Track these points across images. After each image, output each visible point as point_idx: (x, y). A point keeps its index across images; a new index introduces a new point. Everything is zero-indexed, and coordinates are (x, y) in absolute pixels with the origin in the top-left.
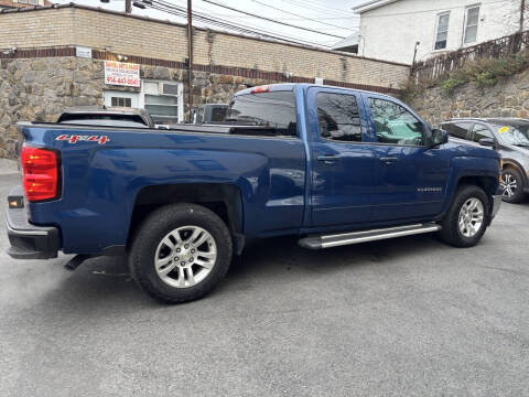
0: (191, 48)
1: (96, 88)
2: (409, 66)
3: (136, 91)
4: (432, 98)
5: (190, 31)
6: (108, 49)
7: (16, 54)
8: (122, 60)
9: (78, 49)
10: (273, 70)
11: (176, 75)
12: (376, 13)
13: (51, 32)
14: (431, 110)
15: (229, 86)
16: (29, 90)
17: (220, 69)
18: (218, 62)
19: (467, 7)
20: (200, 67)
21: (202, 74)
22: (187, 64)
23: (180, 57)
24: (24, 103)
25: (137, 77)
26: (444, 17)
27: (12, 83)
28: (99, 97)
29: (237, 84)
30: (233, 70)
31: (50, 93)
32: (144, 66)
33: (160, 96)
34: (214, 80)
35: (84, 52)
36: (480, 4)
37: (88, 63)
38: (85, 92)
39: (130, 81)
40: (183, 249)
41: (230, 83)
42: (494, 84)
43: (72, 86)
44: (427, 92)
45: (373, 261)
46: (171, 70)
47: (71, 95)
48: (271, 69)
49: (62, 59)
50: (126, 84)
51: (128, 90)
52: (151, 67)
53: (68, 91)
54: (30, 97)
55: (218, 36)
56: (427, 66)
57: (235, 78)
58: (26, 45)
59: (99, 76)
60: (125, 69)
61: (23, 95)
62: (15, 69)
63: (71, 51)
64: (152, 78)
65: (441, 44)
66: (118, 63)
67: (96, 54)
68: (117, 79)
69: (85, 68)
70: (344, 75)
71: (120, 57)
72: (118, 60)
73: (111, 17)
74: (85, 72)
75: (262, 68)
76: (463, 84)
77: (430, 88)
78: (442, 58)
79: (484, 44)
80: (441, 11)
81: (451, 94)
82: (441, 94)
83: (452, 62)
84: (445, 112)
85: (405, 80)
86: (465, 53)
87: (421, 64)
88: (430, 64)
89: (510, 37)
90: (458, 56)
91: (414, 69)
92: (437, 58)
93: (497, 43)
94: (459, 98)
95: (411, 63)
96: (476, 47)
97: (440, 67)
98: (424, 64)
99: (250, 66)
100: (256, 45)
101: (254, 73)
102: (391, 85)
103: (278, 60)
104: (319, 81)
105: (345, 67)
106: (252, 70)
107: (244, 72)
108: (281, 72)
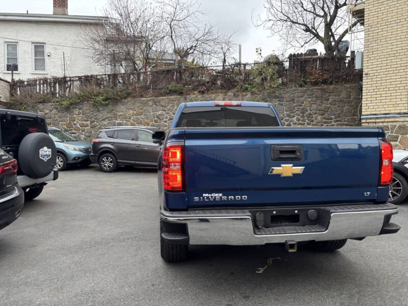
2: (9, 82)
4: (47, 111)
19: (33, 43)
26: (12, 46)
36: (45, 43)
42: (107, 105)
44: (41, 106)
56: (29, 85)
76: (79, 103)
77: (40, 102)
78: (45, 81)
79: (88, 76)
80: (8, 40)
81: (67, 109)
82: (56, 108)
83: (57, 85)
84: (64, 123)
85: (8, 94)
86: (70, 80)
87: (22, 82)
88: (32, 83)
89: (109, 75)
90: (63, 81)
91: (14, 85)
92: (40, 80)
93: (98, 77)
94: (77, 112)
95: (10, 80)
96: (80, 78)
97: (44, 87)
98: (26, 83)
102: (0, 97)
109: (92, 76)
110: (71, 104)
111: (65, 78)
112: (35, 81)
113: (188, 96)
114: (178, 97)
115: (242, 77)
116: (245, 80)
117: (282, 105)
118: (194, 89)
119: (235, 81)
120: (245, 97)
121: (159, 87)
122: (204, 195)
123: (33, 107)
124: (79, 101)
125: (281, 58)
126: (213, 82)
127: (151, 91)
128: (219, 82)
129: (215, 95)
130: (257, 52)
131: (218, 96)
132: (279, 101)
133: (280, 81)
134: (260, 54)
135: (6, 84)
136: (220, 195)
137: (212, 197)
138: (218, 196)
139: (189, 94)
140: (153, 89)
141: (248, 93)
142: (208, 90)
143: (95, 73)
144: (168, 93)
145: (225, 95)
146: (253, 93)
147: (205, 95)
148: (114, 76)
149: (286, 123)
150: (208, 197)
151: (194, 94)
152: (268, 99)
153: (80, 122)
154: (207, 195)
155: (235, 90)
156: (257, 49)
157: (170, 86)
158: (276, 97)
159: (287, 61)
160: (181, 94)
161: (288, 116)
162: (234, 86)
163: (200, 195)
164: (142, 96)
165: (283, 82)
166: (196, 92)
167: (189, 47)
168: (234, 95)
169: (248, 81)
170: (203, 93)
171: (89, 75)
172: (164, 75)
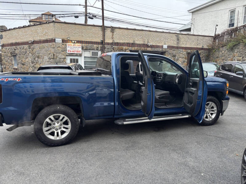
0: (104, 35)
1: (63, 55)
2: (213, 37)
3: (80, 55)
4: (223, 52)
5: (103, 28)
6: (68, 39)
7: (34, 42)
8: (74, 43)
9: (56, 39)
10: (142, 43)
11: (97, 48)
12: (199, 12)
13: (46, 33)
14: (223, 58)
16: (38, 57)
17: (117, 44)
18: (116, 41)
19: (244, 6)
20: (108, 44)
21: (109, 46)
22: (102, 43)
23: (99, 40)
24: (37, 63)
25: (80, 49)
26: (233, 12)
27: (32, 54)
28: (65, 58)
29: (126, 50)
30: (123, 44)
31: (46, 58)
32: (83, 45)
33: (91, 57)
34: (115, 49)
35: (59, 40)
37: (60, 45)
38: (59, 57)
39: (77, 51)
40: (56, 123)
41: (122, 50)
43: (54, 55)
44: (221, 49)
45: (155, 131)
46: (95, 46)
47: (53, 58)
48: (141, 42)
49: (50, 44)
50: (76, 53)
51: (77, 55)
52: (87, 45)
53: (53, 57)
54: (39, 60)
55: (116, 30)
56: (221, 36)
57: (124, 47)
58: (37, 39)
59: (65, 50)
60: (75, 46)
61: (36, 59)
62: (33, 48)
63: (53, 40)
64: (87, 50)
65: (232, 25)
66: (73, 44)
67: (63, 41)
68: (72, 51)
69: (59, 47)
70: (178, 43)
71: (73, 42)
72: (72, 43)
73: (70, 25)
74: (59, 49)
75: (137, 42)
77: (222, 47)
78: (228, 31)
80: (231, 9)
81: (232, 49)
82: (227, 50)
83: (233, 34)
84: (229, 59)
85: (211, 43)
86: (239, 29)
87: (219, 35)
88: (223, 35)
91: (215, 37)
94: (236, 51)
95: (214, 35)
96: (244, 26)
99: (131, 42)
100: (134, 32)
101: (133, 45)
102: (203, 46)
103: (145, 38)
104: (165, 47)
105: (178, 40)
106: (132, 43)
107: (128, 44)
108: (146, 43)
110: (234, 46)
111: (237, 28)
112: (224, 33)
123: (218, 50)
124: (237, 43)
135: (210, 38)
153: (237, 58)
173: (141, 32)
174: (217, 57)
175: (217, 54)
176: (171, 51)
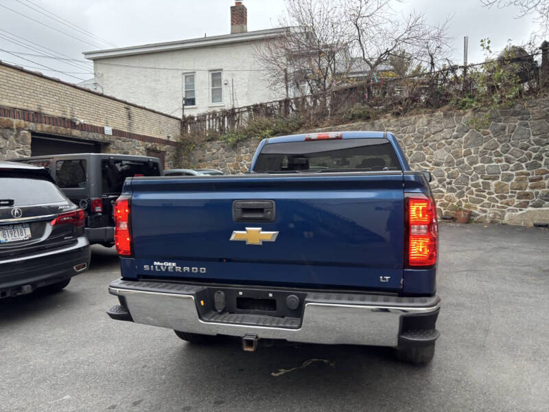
2: (179, 119)
4: (214, 151)
10: (60, 115)
12: (116, 62)
14: (216, 162)
15: (8, 132)
19: (210, 71)
26: (190, 77)
29: (19, 129)
30: (11, 112)
36: (221, 70)
41: (9, 128)
44: (208, 145)
48: (58, 114)
56: (198, 121)
57: (15, 122)
65: (190, 101)
70: (130, 125)
75: (49, 111)
76: (246, 139)
77: (208, 141)
78: (214, 114)
79: (257, 105)
80: (185, 71)
81: (234, 147)
82: (223, 147)
83: (226, 119)
84: (231, 164)
85: (178, 133)
86: (239, 112)
87: (192, 118)
88: (202, 119)
89: (280, 102)
90: (231, 114)
91: (185, 122)
92: (209, 114)
93: (268, 105)
94: (244, 151)
95: (181, 117)
96: (248, 108)
97: (213, 122)
98: (196, 119)
99: (33, 107)
100: (38, 82)
101: (38, 116)
102: (168, 137)
103: (65, 104)
104: (108, 131)
105: (130, 117)
106: (36, 113)
107: (26, 114)
108: (69, 117)
109: (261, 105)
110: (238, 141)
111: (233, 109)
112: (204, 115)
113: (377, 121)
114: (363, 123)
115: (460, 87)
116: (464, 90)
117: (526, 125)
118: (385, 111)
119: (447, 95)
120: (463, 117)
121: (339, 112)
122: (155, 263)
123: (201, 146)
124: (246, 137)
125: (527, 50)
126: (414, 99)
127: (328, 118)
128: (423, 98)
129: (416, 116)
130: (482, 45)
131: (420, 118)
132: (522, 119)
133: (526, 87)
134: (488, 48)
135: (177, 121)
136: (174, 264)
137: (164, 266)
138: (171, 265)
139: (378, 119)
140: (331, 115)
141: (467, 111)
142: (405, 111)
143: (264, 100)
144: (351, 119)
145: (431, 116)
146: (475, 110)
147: (400, 118)
148: (287, 101)
149: (534, 155)
150: (159, 267)
151: (385, 117)
152: (503, 118)
153: (247, 163)
154: (158, 263)
155: (447, 107)
156: (482, 41)
157: (352, 109)
158: (515, 114)
159: (538, 54)
160: (367, 118)
161: (537, 142)
162: (446, 102)
163: (151, 264)
164: (317, 126)
165: (531, 88)
166: (389, 115)
167: (383, 52)
168: (445, 115)
169: (468, 92)
170: (398, 114)
171: (258, 103)
172: (347, 95)
173: (54, 85)
174: (200, 161)
175: (198, 154)
176: (119, 142)
